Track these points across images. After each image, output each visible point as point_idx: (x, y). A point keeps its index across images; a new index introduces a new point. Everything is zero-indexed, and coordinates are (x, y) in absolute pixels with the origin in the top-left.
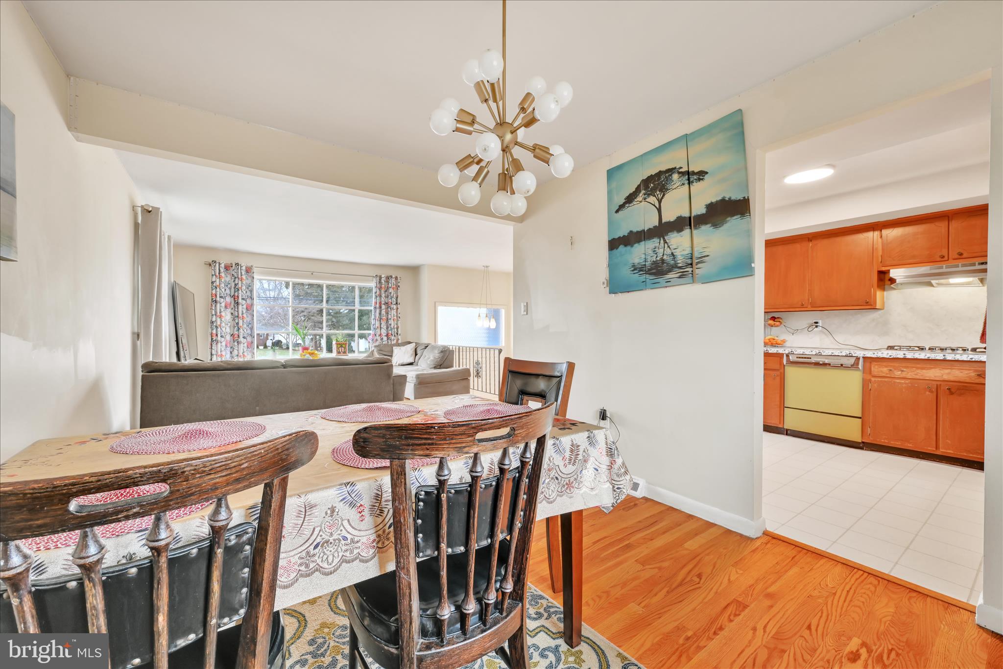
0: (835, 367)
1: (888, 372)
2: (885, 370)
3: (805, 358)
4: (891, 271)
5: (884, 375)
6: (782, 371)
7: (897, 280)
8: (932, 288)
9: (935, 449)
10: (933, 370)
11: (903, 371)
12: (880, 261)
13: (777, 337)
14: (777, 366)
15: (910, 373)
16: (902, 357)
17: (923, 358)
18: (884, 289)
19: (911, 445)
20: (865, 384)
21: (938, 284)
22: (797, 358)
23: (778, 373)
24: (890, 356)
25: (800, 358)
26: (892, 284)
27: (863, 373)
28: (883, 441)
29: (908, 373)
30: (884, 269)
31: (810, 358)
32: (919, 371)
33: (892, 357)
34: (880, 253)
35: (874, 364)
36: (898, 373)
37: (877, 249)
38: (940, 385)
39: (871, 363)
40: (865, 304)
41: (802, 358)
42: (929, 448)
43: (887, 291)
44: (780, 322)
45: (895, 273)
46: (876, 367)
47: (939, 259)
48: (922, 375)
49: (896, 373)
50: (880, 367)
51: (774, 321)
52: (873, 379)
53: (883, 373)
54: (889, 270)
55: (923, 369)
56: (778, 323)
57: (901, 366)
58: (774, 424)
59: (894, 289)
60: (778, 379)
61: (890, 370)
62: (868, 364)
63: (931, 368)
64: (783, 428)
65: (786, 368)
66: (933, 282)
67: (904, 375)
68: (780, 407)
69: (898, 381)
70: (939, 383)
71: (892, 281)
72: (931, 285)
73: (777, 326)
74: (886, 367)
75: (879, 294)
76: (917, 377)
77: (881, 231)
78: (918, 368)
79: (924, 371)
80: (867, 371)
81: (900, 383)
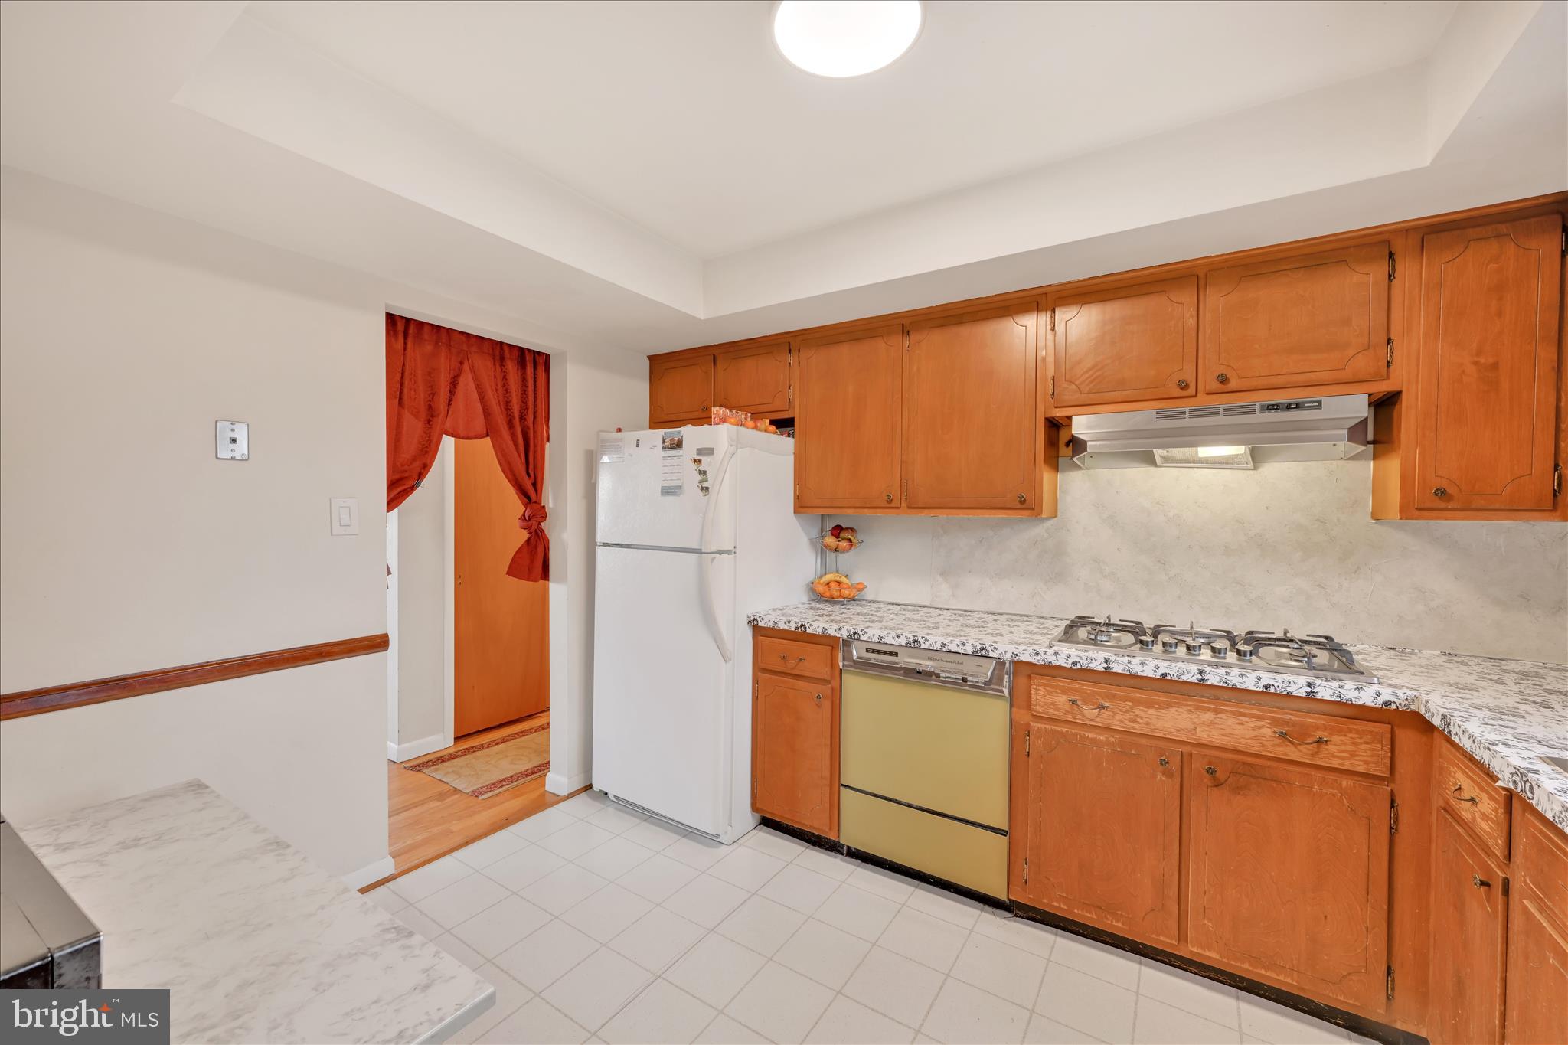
0: (950, 684)
1: (1067, 707)
2: (1062, 700)
3: (885, 653)
4: (1075, 419)
5: (1059, 714)
6: (835, 684)
7: (1089, 444)
8: (1152, 469)
9: (1174, 942)
10: (1173, 710)
11: (1102, 707)
12: (1051, 392)
13: (846, 576)
14: (824, 672)
15: (1123, 716)
16: (1099, 666)
17: (1151, 675)
18: (1056, 468)
19: (1120, 925)
20: (1018, 735)
21: (1166, 459)
22: (867, 650)
23: (826, 689)
24: (1075, 664)
25: (873, 651)
26: (1075, 453)
27: (1012, 705)
28: (1055, 904)
29: (1115, 713)
30: (1058, 413)
31: (896, 654)
32: (1139, 711)
33: (1079, 666)
34: (1051, 372)
35: (1037, 680)
36: (1090, 712)
37: (1044, 359)
38: (1191, 755)
39: (1029, 677)
40: (1019, 506)
41: (879, 652)
42: (1162, 938)
43: (1064, 471)
44: (850, 540)
45: (1082, 426)
46: (1042, 690)
47: (1177, 392)
48: (1147, 724)
49: (1086, 712)
50: (1049, 692)
51: (837, 536)
52: (1034, 725)
53: (1057, 709)
54: (1070, 418)
55: (1150, 705)
56: (844, 544)
57: (1096, 693)
58: (816, 829)
59: (1078, 467)
60: (827, 704)
61: (1074, 702)
62: (1022, 681)
63: (1169, 705)
64: (838, 842)
65: (844, 676)
66: (1158, 453)
67: (1104, 718)
68: (831, 785)
69: (1091, 736)
70: (1186, 749)
71: (1077, 445)
72: (1150, 460)
73: (844, 551)
74: (1064, 692)
75: (1047, 476)
76: (1136, 728)
77: (1054, 311)
78: (1137, 702)
79: (1151, 711)
80: (1019, 700)
81: (1094, 741)
